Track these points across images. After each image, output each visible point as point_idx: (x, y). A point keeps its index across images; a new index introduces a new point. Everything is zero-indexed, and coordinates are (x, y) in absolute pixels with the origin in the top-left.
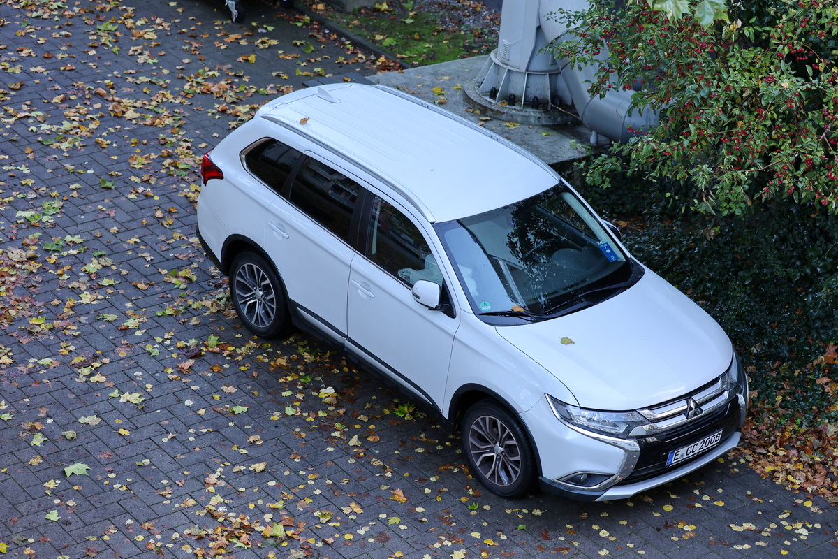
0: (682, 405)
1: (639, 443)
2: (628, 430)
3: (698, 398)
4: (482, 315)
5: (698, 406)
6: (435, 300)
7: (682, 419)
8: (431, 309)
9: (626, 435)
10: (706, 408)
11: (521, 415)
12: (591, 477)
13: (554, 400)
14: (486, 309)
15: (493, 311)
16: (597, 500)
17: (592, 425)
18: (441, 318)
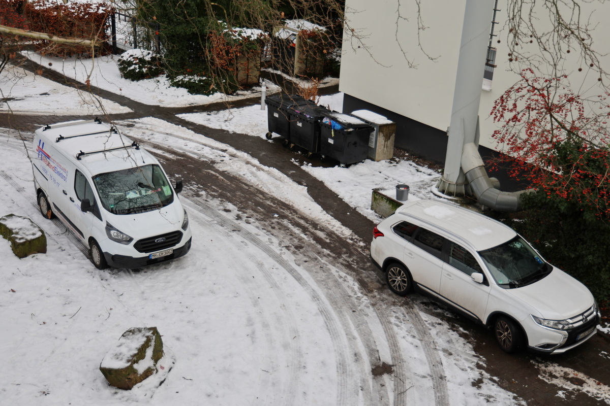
0: (581, 317)
1: (568, 333)
2: (563, 327)
3: (586, 314)
4: (499, 285)
5: (586, 317)
6: (481, 280)
7: (581, 323)
8: (479, 283)
9: (563, 329)
10: (589, 318)
11: (521, 323)
12: (548, 346)
13: (534, 316)
14: (501, 283)
15: (504, 283)
16: (551, 354)
17: (549, 326)
18: (484, 287)
